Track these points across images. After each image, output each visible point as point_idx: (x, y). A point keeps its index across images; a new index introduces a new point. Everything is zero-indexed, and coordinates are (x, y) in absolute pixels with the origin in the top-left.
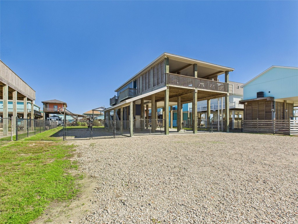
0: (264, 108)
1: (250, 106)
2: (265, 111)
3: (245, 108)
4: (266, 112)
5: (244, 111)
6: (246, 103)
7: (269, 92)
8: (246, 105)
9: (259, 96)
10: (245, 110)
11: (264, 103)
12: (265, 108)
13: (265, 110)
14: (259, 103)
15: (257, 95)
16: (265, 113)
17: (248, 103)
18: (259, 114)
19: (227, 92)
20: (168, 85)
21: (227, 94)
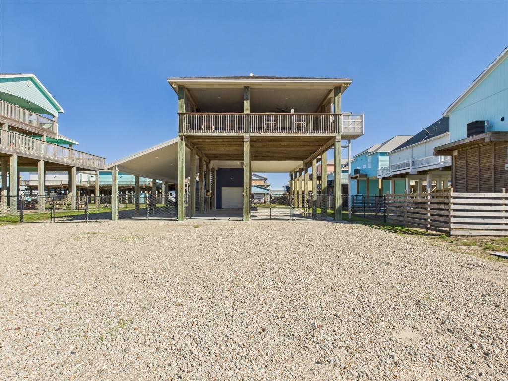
0: (491, 162)
1: (463, 158)
2: (493, 171)
3: (454, 164)
4: (495, 173)
5: (452, 172)
6: (456, 153)
7: (502, 119)
8: (456, 156)
9: (474, 131)
10: (454, 168)
11: (491, 149)
12: (493, 163)
13: (493, 167)
14: (482, 149)
15: (469, 130)
16: (493, 174)
17: (459, 152)
18: (483, 176)
19: (337, 133)
20: (182, 134)
21: (336, 138)
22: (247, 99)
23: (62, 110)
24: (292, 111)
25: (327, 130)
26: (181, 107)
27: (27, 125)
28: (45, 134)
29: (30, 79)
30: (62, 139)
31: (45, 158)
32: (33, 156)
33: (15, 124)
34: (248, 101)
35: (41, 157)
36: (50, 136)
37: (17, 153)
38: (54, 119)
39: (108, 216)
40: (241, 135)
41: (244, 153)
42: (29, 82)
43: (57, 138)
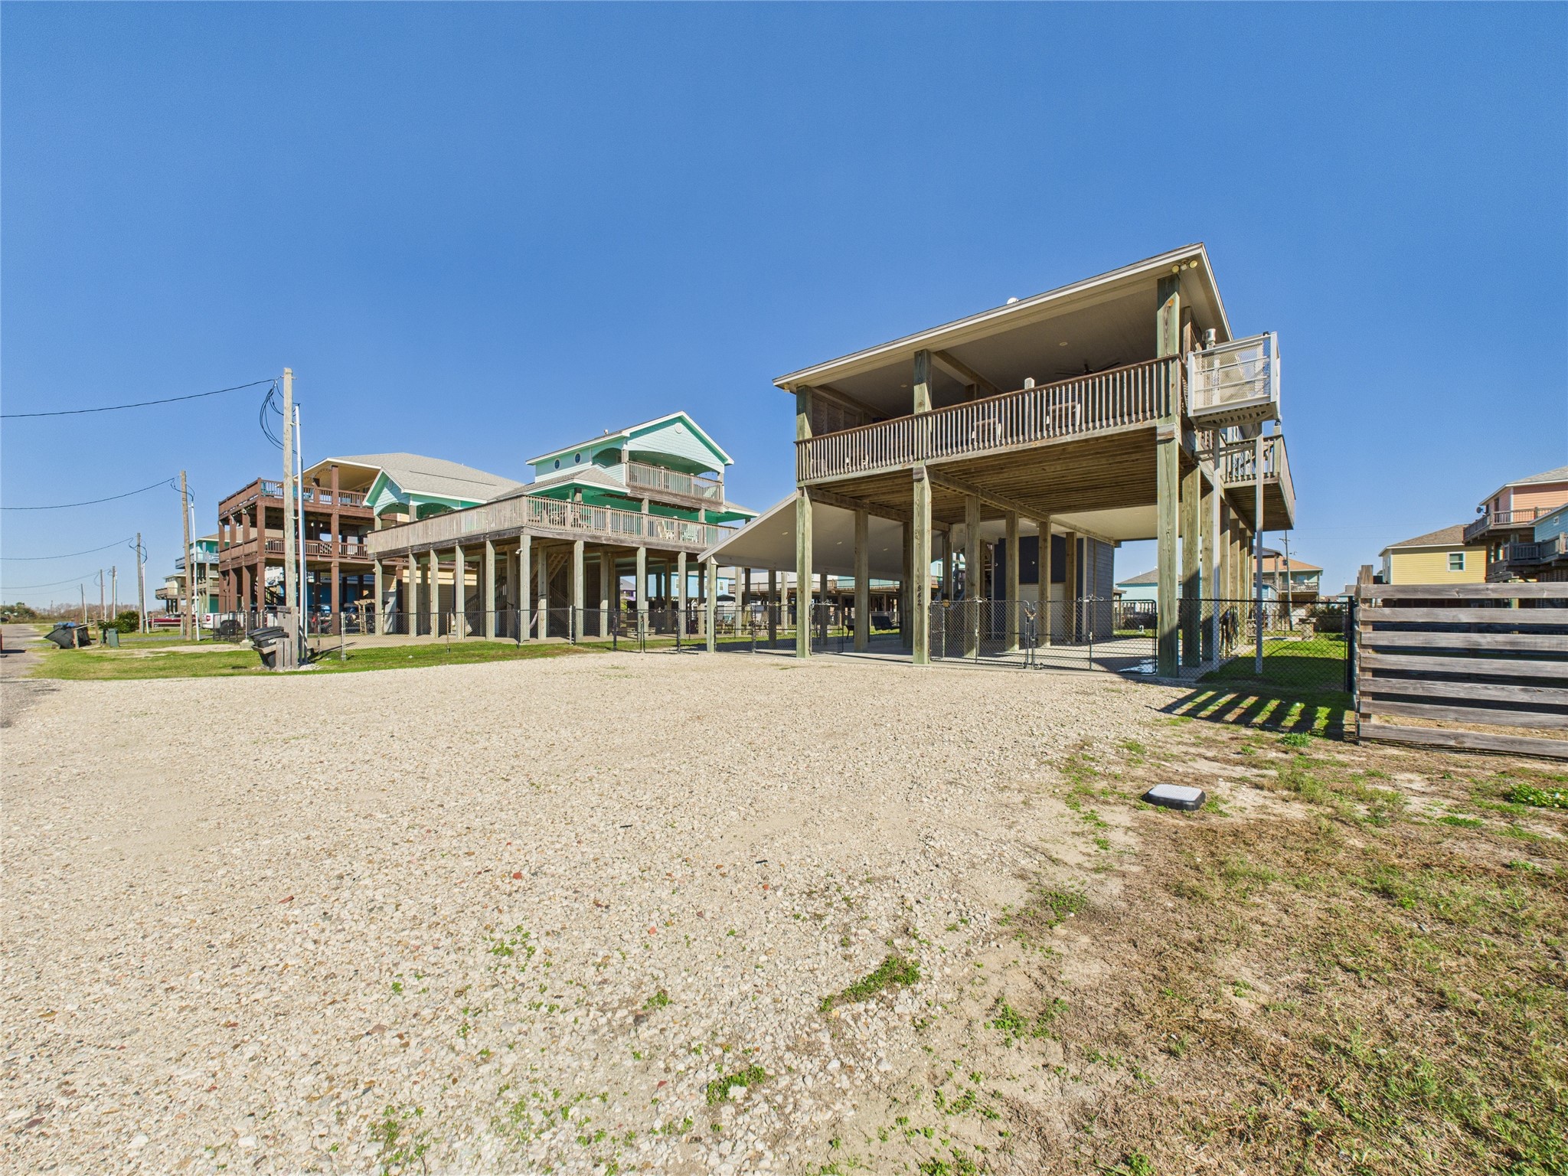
19: (1160, 416)
20: (802, 484)
21: (1159, 431)
22: (920, 382)
23: (730, 461)
24: (1030, 383)
25: (1129, 415)
26: (802, 428)
27: (676, 495)
28: (704, 506)
29: (680, 419)
30: (730, 510)
31: (687, 548)
32: (668, 546)
33: (658, 498)
34: (924, 385)
35: (681, 547)
36: (713, 509)
37: (645, 544)
38: (719, 478)
39: (702, 647)
40: (908, 467)
41: (915, 506)
42: (679, 425)
43: (723, 510)
